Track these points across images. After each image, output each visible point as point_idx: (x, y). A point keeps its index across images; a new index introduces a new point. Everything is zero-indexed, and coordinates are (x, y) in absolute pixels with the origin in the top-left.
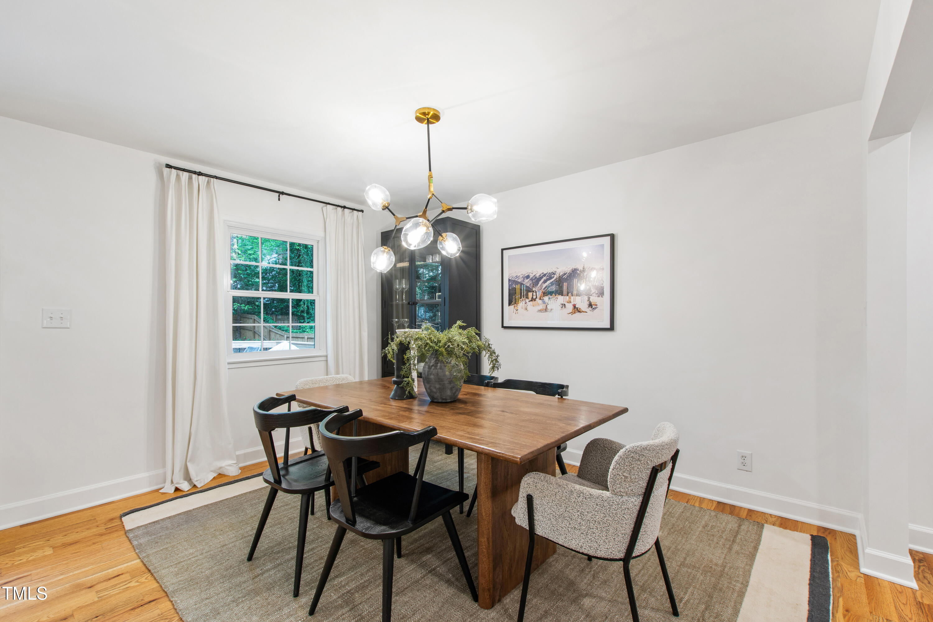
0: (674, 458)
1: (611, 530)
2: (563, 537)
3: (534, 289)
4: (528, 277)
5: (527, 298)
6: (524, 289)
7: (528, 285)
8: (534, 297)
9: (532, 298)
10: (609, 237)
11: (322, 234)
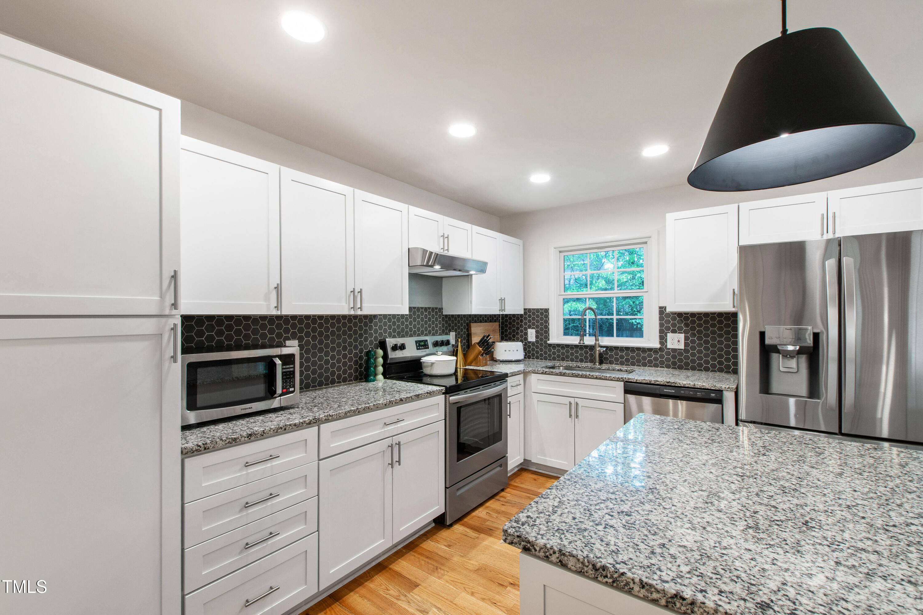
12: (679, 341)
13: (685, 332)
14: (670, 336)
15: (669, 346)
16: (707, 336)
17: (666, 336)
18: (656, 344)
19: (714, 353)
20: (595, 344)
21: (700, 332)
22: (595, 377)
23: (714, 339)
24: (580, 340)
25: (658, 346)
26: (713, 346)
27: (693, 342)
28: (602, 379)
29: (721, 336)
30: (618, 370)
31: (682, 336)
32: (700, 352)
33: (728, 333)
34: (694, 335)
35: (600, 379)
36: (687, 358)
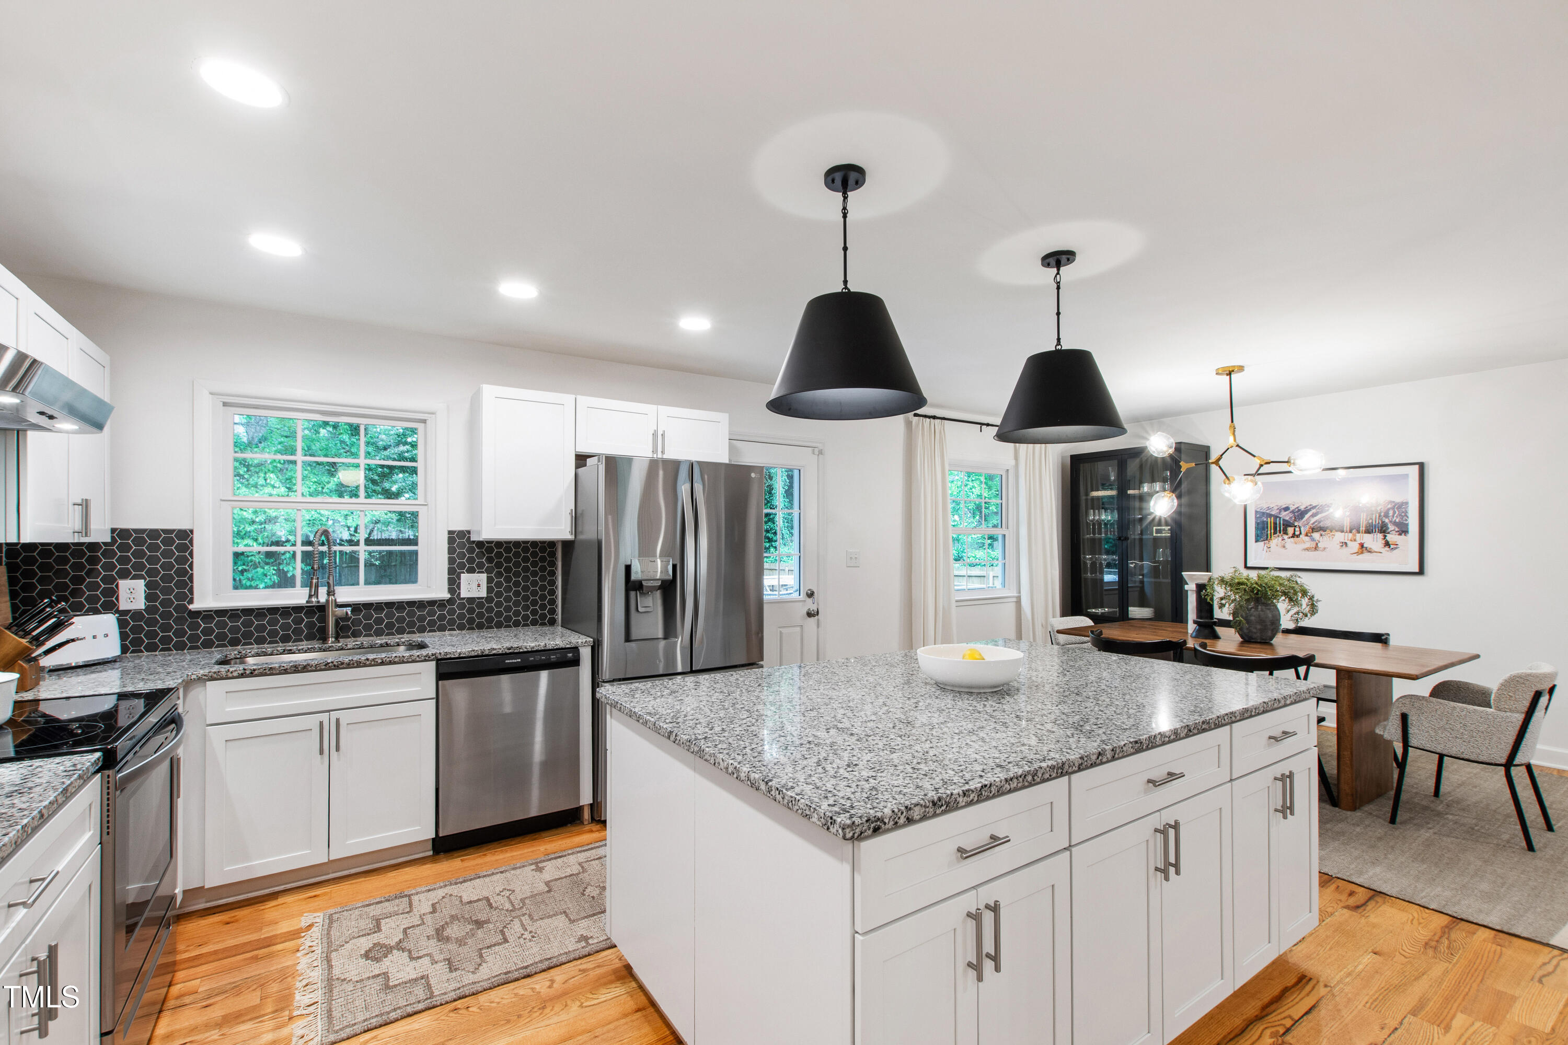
0: (1551, 690)
1: (1495, 739)
2: (1442, 746)
3: (1296, 524)
4: (1286, 509)
5: (1286, 533)
6: (1280, 523)
7: (1287, 518)
8: (1297, 533)
9: (1294, 533)
10: (1417, 467)
11: (1013, 462)
12: (479, 586)
13: (488, 571)
14: (465, 577)
15: (464, 593)
16: (517, 575)
17: (460, 579)
18: (443, 594)
19: (526, 598)
20: (328, 601)
21: (508, 570)
22: (380, 661)
23: (526, 579)
24: (310, 596)
25: (447, 596)
26: (526, 589)
27: (499, 585)
28: (395, 663)
29: (534, 574)
30: (382, 646)
31: (484, 576)
32: (508, 599)
33: (543, 569)
34: (499, 574)
35: (391, 663)
36: (490, 610)
